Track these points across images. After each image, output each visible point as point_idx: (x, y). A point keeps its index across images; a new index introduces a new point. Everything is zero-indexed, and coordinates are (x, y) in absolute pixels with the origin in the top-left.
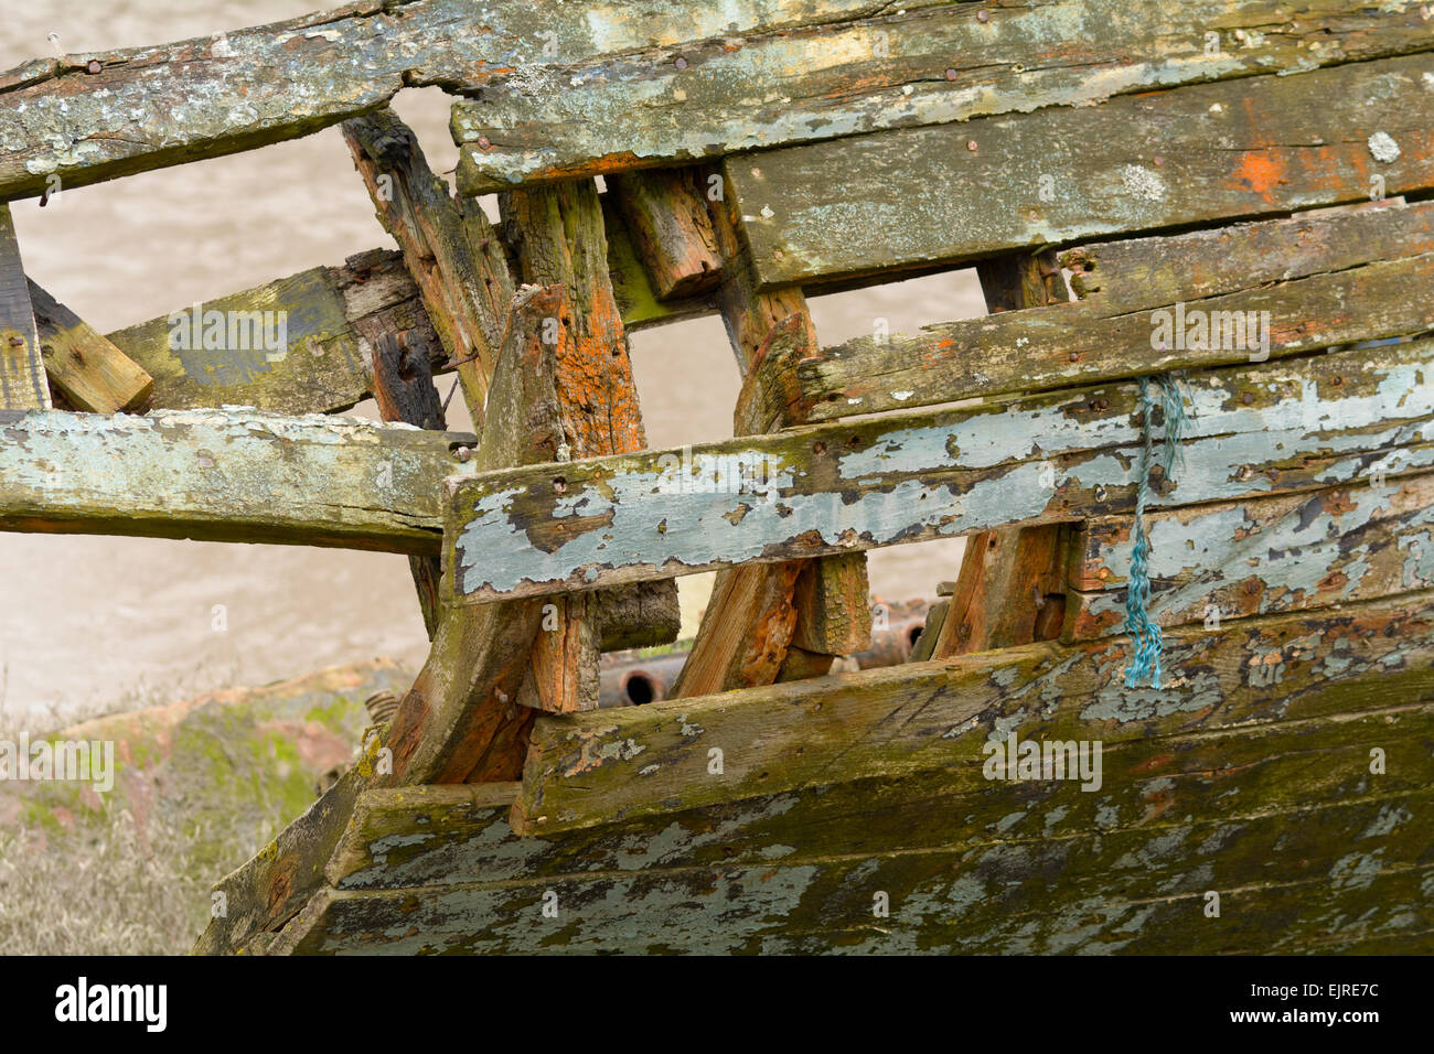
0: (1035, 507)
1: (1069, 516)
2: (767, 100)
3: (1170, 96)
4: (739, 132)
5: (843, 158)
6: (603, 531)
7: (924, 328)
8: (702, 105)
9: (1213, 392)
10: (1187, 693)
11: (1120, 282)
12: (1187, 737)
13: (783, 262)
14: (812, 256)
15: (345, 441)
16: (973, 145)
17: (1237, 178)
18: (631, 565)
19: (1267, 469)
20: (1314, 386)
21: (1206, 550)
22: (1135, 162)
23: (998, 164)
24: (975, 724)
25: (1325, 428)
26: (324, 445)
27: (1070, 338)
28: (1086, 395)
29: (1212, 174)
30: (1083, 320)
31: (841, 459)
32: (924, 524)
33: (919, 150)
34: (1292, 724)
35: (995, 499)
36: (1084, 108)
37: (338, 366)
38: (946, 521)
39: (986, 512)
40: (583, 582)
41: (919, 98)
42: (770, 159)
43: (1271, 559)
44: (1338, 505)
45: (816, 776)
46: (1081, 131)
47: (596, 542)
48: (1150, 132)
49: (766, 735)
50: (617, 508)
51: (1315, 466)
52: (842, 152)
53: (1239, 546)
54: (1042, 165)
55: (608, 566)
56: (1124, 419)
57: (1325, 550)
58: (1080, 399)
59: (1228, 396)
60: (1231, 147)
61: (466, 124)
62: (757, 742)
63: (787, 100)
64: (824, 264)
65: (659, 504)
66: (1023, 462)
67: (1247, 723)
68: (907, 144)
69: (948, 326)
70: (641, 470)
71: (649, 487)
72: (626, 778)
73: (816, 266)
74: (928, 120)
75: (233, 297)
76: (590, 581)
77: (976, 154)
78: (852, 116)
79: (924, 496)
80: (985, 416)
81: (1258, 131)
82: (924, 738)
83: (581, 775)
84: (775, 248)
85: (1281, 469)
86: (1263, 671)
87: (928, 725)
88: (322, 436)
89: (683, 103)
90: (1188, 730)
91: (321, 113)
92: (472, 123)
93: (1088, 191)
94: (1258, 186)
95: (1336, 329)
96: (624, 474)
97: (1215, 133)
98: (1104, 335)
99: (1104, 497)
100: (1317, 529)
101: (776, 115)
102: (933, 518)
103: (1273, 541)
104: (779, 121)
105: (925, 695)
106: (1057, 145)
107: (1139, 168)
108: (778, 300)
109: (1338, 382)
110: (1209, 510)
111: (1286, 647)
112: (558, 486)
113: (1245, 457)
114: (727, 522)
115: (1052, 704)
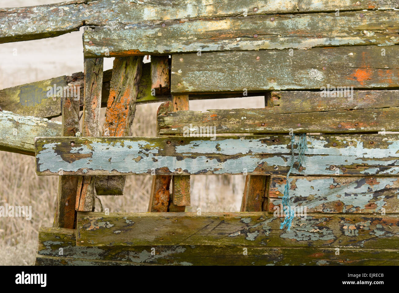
0: (251, 169)
1: (264, 174)
2: (189, 38)
3: (335, 49)
4: (176, 47)
5: (212, 58)
6: (89, 158)
7: (208, 110)
8: (166, 38)
9: (321, 141)
10: (322, 235)
11: (288, 103)
12: (327, 248)
13: (180, 86)
14: (190, 86)
15: (36, 125)
16: (258, 58)
17: (352, 76)
18: (100, 170)
19: (341, 167)
20: (362, 143)
21: (319, 190)
22: (315, 68)
23: (265, 64)
24: (239, 234)
25: (365, 157)
26: (29, 125)
27: (262, 119)
28: (270, 137)
29: (342, 74)
30: (270, 113)
31: (176, 147)
32: (208, 170)
33: (239, 58)
34: (368, 250)
35: (235, 165)
36: (302, 50)
37: (58, 104)
38: (216, 170)
39: (231, 169)
40: (82, 173)
41: (242, 42)
42: (187, 56)
43: (345, 196)
44: (372, 182)
45: (182, 242)
46: (299, 57)
47: (86, 162)
48: (324, 59)
49: (159, 227)
50: (93, 152)
51: (360, 168)
52: (212, 56)
53: (332, 190)
54: (280, 66)
55: (91, 169)
56: (285, 146)
57: (367, 196)
58: (268, 138)
59: (327, 143)
60: (353, 66)
61: (86, 37)
62: (156, 229)
63: (196, 39)
64: (193, 88)
65: (109, 153)
66: (245, 155)
67: (349, 247)
68: (235, 55)
69: (216, 110)
70: (102, 142)
71: (105, 148)
72: (110, 233)
73: (191, 89)
74: (244, 49)
75: (39, 82)
76: (84, 173)
77: (258, 61)
78: (217, 45)
79: (207, 161)
80: (231, 139)
81: (364, 62)
82: (221, 235)
83: (92, 230)
84: (179, 82)
85: (347, 168)
86: (350, 231)
87: (221, 232)
88: (29, 123)
89: (160, 37)
90: (325, 246)
91: (55, 30)
92: (88, 37)
93: (294, 75)
94: (359, 79)
95: (371, 126)
96: (96, 142)
97: (348, 62)
98: (277, 119)
99: (277, 169)
100: (364, 188)
101: (190, 43)
102: (211, 168)
103: (346, 190)
104: (191, 45)
105: (217, 222)
106: (288, 60)
107: (316, 70)
108: (179, 98)
109: (372, 143)
110: (320, 178)
111: (357, 224)
112: (72, 144)
113: (332, 163)
114: (134, 161)
115: (268, 231)
